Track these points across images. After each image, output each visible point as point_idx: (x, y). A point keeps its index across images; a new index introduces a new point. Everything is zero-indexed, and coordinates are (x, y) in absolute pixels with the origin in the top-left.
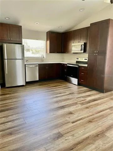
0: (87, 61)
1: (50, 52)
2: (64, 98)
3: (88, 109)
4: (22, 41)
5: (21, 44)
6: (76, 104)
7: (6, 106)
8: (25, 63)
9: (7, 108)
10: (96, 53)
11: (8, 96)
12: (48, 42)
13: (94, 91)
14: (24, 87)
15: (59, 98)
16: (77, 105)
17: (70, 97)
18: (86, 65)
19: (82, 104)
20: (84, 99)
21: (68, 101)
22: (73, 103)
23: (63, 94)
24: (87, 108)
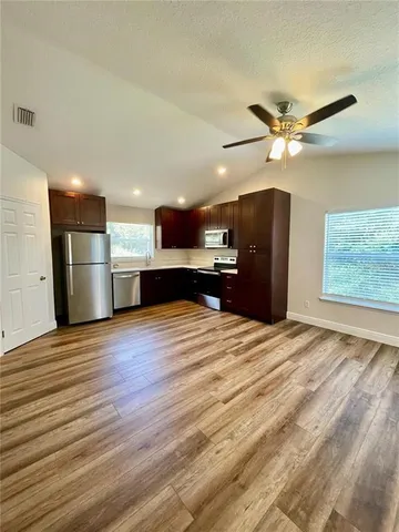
0: (234, 263)
1: (164, 247)
2: (197, 341)
3: (250, 364)
4: (105, 226)
5: (104, 232)
6: (224, 353)
7: (71, 373)
8: (113, 271)
9: (73, 377)
10: (253, 249)
11: (75, 345)
12: (159, 228)
13: (253, 322)
14: (110, 322)
15: (188, 344)
16: (227, 357)
17: (210, 337)
18: (235, 272)
19: (237, 353)
20: (237, 341)
21: (207, 349)
22: (218, 354)
23: (194, 334)
24: (248, 361)
